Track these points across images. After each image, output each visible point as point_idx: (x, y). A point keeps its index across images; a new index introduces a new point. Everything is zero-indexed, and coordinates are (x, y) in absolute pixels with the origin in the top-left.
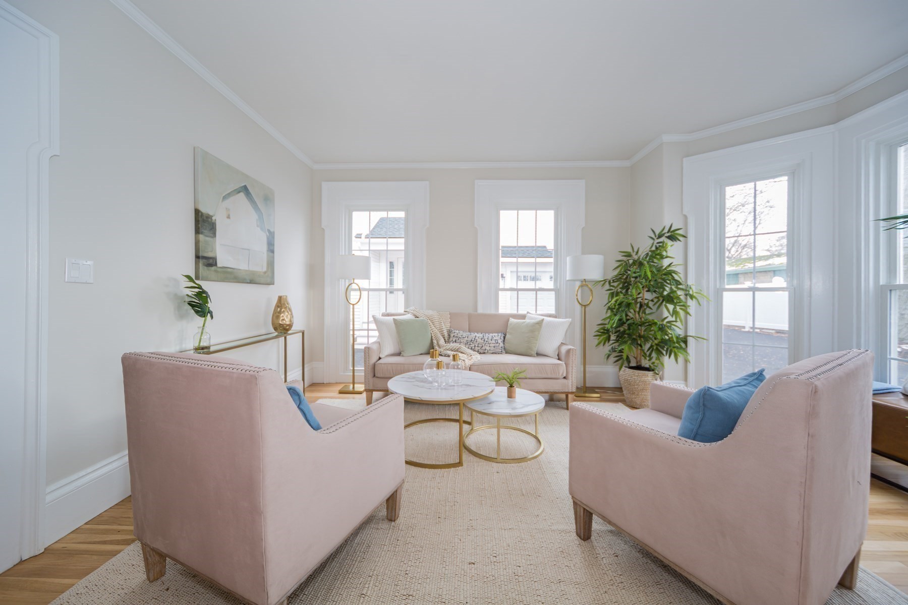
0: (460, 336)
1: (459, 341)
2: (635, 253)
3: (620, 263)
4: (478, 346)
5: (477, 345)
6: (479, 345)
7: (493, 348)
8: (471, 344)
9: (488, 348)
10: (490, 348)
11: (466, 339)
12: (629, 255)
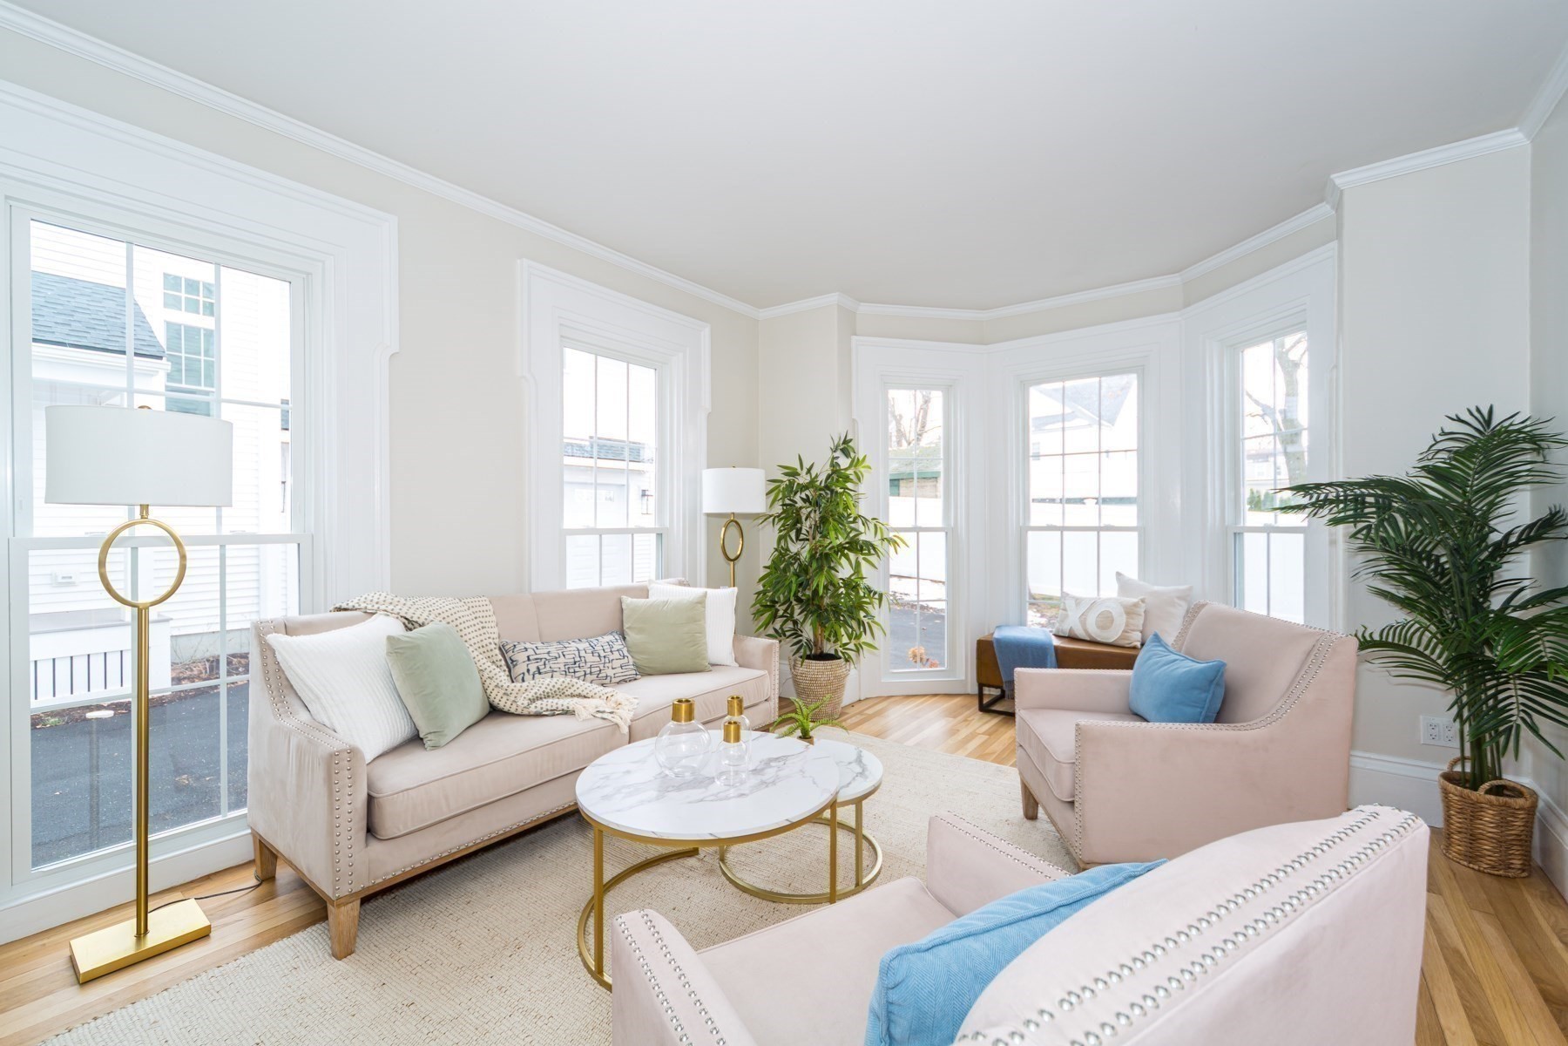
0: (546, 656)
1: (548, 669)
2: (805, 470)
3: (774, 485)
4: (591, 673)
5: (588, 671)
6: (593, 670)
7: (620, 670)
8: (577, 669)
9: (610, 672)
10: (614, 671)
11: (562, 660)
12: (794, 473)
